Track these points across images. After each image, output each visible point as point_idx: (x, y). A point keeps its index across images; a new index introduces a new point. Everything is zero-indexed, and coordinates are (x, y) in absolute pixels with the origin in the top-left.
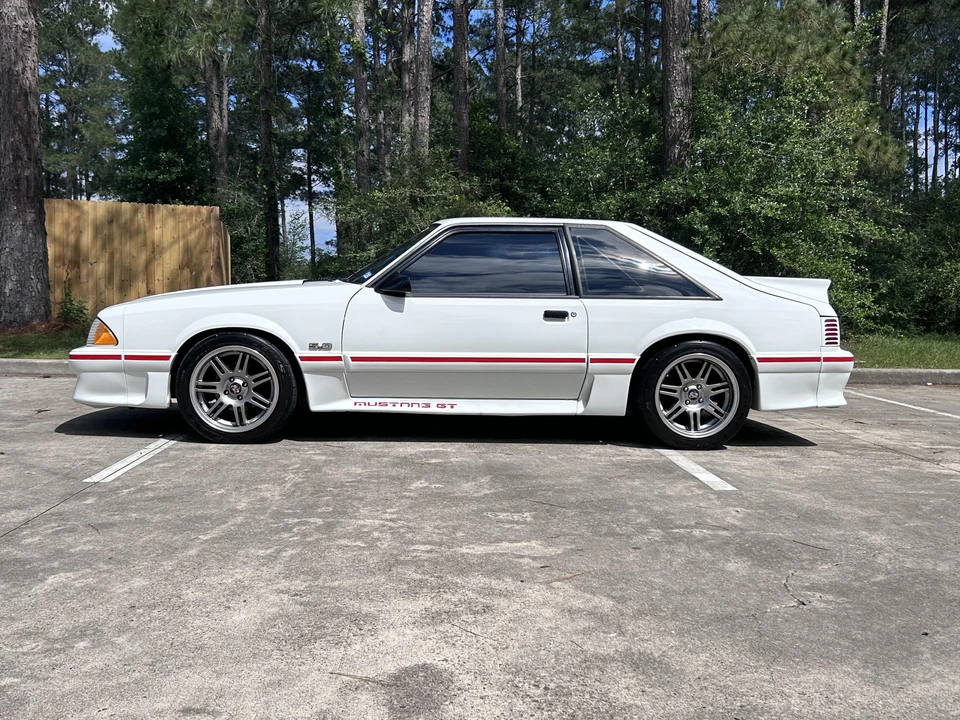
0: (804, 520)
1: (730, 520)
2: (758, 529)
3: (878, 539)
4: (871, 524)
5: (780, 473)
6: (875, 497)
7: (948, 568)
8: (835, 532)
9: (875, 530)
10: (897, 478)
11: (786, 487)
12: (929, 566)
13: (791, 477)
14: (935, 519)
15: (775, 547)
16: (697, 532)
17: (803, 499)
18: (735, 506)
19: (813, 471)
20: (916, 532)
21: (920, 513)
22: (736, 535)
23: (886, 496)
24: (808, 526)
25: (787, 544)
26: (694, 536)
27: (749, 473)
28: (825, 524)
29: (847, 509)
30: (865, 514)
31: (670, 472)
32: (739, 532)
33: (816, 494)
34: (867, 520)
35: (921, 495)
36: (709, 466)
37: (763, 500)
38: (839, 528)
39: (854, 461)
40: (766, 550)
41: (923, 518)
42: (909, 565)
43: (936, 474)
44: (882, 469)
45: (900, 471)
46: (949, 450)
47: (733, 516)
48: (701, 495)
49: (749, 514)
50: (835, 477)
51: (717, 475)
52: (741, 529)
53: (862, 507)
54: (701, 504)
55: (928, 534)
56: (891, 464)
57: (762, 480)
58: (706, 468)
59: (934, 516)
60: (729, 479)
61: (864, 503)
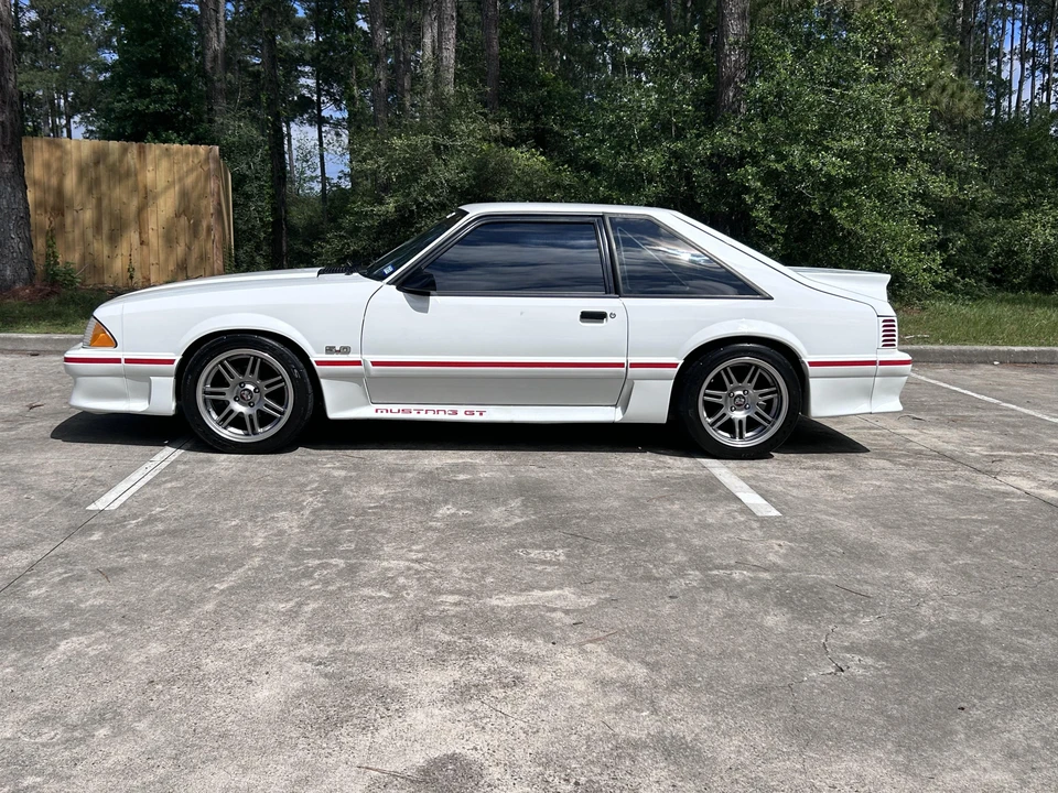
0: (849, 557)
1: (772, 558)
2: (800, 570)
3: (924, 582)
4: (918, 562)
5: (827, 492)
6: (925, 525)
7: (992, 621)
8: (881, 573)
9: (923, 570)
10: (951, 498)
11: (833, 511)
12: (973, 618)
13: (839, 496)
14: (985, 554)
15: (817, 593)
16: (737, 575)
17: (849, 527)
18: (778, 538)
19: (863, 488)
20: (964, 572)
21: (971, 546)
22: (777, 579)
23: (937, 523)
24: (853, 565)
25: (830, 590)
26: (733, 580)
27: (795, 492)
28: (871, 562)
29: (895, 541)
30: (913, 549)
31: (711, 491)
32: (780, 573)
33: (864, 521)
34: (914, 556)
35: (973, 520)
36: (753, 483)
37: (807, 530)
38: (883, 566)
39: (910, 474)
40: (808, 598)
41: (974, 552)
42: (953, 618)
43: (993, 491)
44: (936, 485)
45: (954, 487)
46: (1009, 457)
47: (775, 551)
48: (743, 523)
49: (792, 548)
50: (885, 497)
51: (761, 495)
52: (783, 570)
53: (911, 538)
54: (744, 536)
55: (976, 574)
56: (945, 478)
57: (808, 501)
58: (751, 486)
59: (985, 550)
60: (773, 500)
61: (913, 533)
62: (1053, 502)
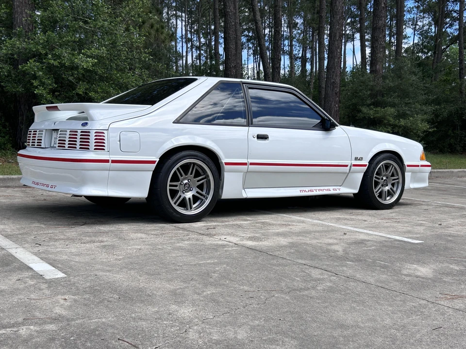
0: (124, 301)
1: (58, 310)
2: (83, 317)
3: (186, 312)
4: (177, 297)
5: (103, 257)
6: (177, 270)
7: (245, 335)
8: (152, 309)
9: (183, 302)
10: (190, 252)
11: (108, 268)
12: (231, 335)
13: (112, 258)
14: (224, 285)
15: (99, 335)
16: (23, 331)
17: (121, 278)
18: (64, 294)
19: (128, 251)
20: (213, 300)
21: (212, 280)
22: (62, 328)
23: (185, 267)
24: (128, 306)
25: (110, 331)
26: (19, 336)
27: (77, 259)
28: (142, 302)
29: (158, 284)
30: (172, 287)
31: (7, 265)
32: (65, 323)
33: (132, 272)
34: (174, 293)
35: (208, 263)
36: (43, 255)
37: (88, 284)
38: (152, 304)
39: (159, 240)
40: (91, 341)
41: (215, 284)
42: (215, 337)
43: (217, 245)
44: (178, 245)
45: (190, 245)
46: (218, 226)
47: (61, 306)
48: (33, 285)
49: (75, 301)
50: (145, 255)
51: (51, 264)
52: (68, 320)
53: (169, 281)
54: (32, 296)
55: (222, 300)
56: (183, 240)
57: (87, 263)
58: (42, 259)
59: (222, 282)
60: (60, 266)
61: (169, 276)
62: (253, 248)
